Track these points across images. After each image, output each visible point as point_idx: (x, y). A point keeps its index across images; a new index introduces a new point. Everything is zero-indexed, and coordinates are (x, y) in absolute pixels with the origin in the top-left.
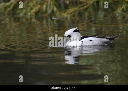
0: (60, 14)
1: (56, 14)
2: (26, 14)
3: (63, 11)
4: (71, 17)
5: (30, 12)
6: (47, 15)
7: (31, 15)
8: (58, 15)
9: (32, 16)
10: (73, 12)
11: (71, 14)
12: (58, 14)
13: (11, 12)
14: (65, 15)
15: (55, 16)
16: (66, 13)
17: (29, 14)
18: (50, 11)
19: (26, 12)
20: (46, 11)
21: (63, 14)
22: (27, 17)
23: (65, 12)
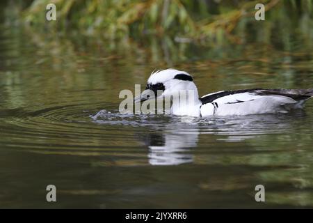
0: (197, 28)
1: (187, 28)
2: (104, 28)
3: (206, 20)
4: (225, 36)
5: (116, 23)
6: (162, 29)
7: (118, 31)
8: (190, 31)
9: (121, 34)
10: (231, 22)
11: (226, 26)
12: (189, 27)
13: (64, 22)
14: (209, 30)
15: (183, 33)
16: (213, 25)
17: (113, 27)
18: (168, 20)
19: (104, 21)
20: (159, 20)
21: (204, 28)
22: (106, 35)
23: (211, 21)
